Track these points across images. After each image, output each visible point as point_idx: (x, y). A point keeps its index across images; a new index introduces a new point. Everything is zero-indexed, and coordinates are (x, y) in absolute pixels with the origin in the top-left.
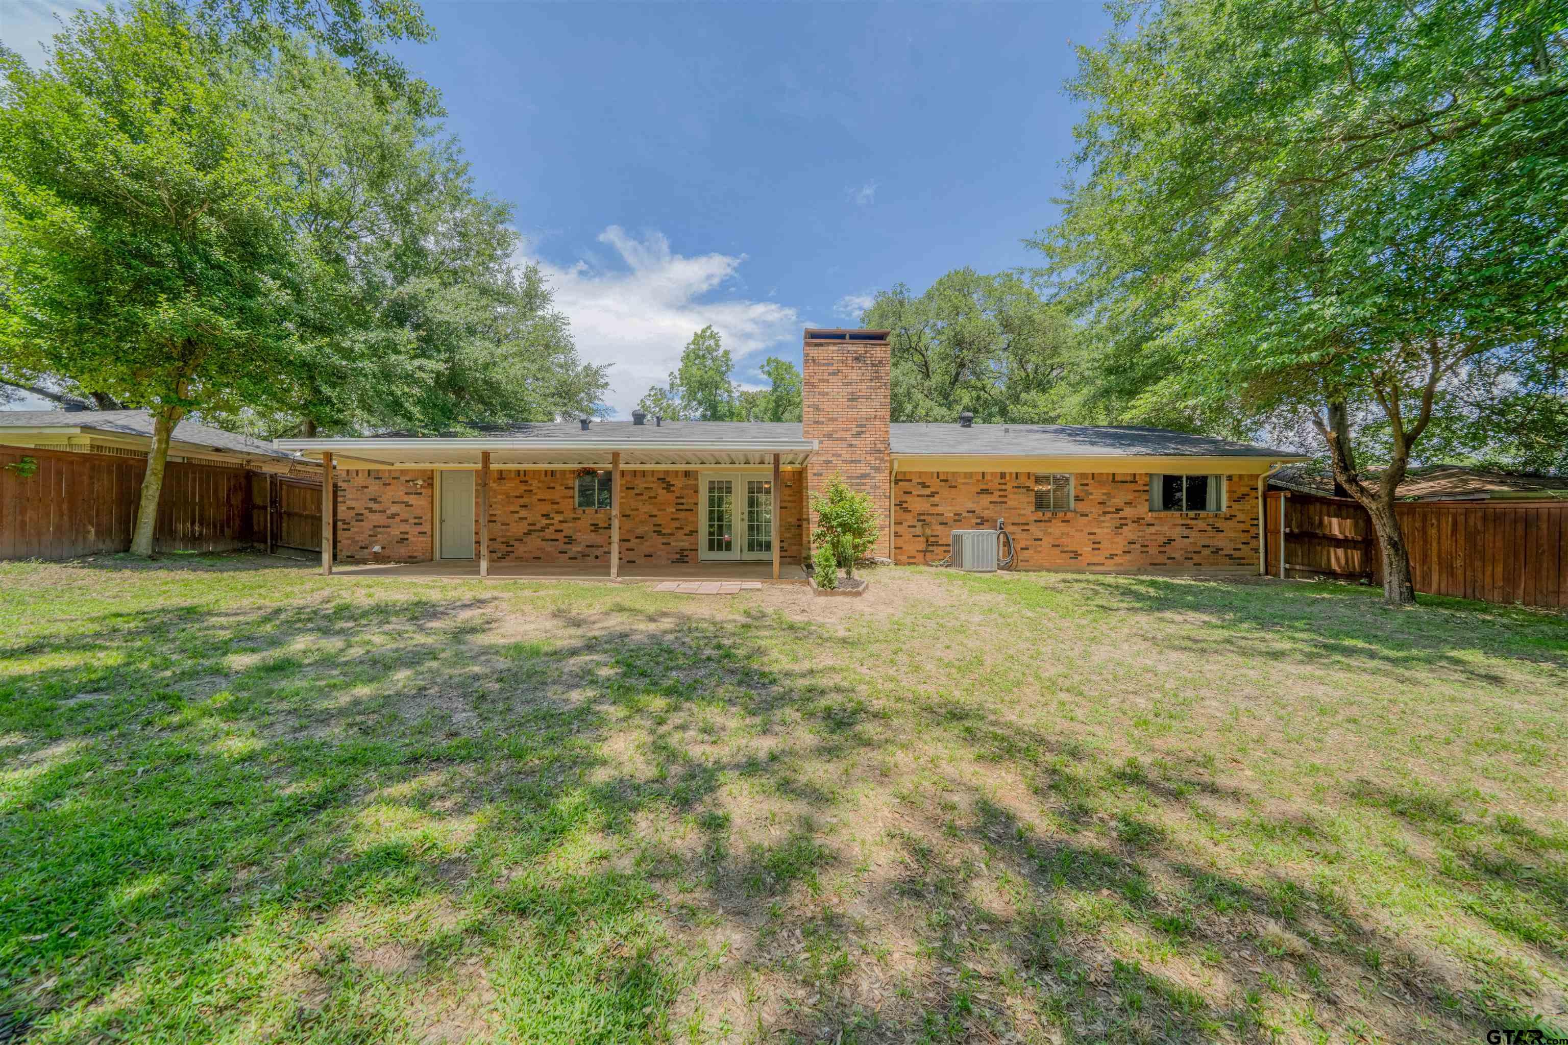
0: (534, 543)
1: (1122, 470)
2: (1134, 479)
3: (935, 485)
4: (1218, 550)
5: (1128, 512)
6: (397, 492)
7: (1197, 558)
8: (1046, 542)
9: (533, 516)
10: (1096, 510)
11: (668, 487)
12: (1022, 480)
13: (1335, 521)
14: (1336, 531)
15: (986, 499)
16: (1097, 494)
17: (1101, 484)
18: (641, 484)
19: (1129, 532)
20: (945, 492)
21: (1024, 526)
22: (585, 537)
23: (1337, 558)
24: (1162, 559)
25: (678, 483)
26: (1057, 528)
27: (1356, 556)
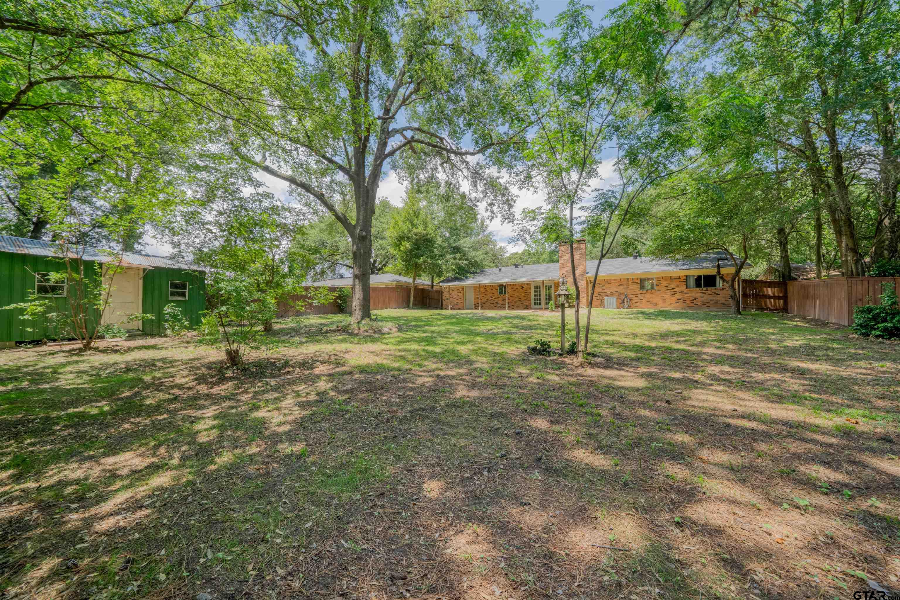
0: (488, 304)
1: (674, 275)
2: (679, 278)
3: (604, 283)
4: (717, 301)
5: (677, 289)
6: (455, 292)
7: (708, 304)
8: (644, 300)
9: (488, 297)
10: (664, 289)
11: (522, 288)
12: (635, 280)
13: (769, 289)
14: (770, 294)
15: (621, 287)
16: (664, 283)
17: (666, 280)
18: (515, 287)
19: (677, 296)
20: (607, 285)
21: (636, 295)
22: (501, 302)
23: (771, 303)
24: (692, 305)
25: (525, 287)
26: (648, 295)
27: (781, 302)
